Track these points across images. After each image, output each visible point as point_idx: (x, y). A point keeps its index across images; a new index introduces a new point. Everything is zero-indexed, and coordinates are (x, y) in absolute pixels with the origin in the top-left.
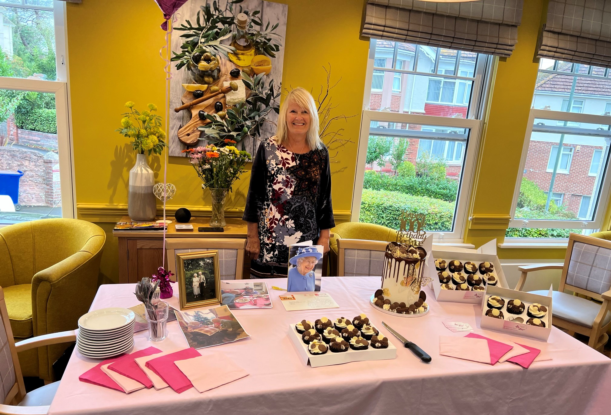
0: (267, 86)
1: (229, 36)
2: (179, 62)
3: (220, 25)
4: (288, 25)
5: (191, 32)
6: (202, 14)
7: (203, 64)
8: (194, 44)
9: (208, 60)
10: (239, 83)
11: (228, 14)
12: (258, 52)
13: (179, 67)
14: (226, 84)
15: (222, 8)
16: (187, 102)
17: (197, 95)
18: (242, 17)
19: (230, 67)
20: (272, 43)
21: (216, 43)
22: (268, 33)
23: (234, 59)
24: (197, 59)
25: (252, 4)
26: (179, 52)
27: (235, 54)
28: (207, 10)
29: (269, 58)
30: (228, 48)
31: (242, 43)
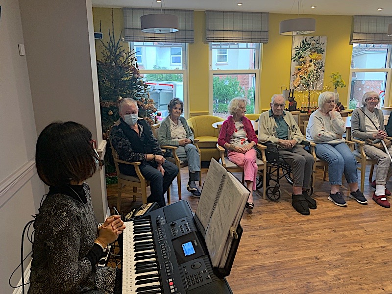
0: (321, 64)
1: (309, 49)
2: (294, 59)
3: (307, 46)
4: (327, 43)
5: (298, 49)
6: (302, 43)
7: (301, 59)
8: (299, 53)
9: (303, 58)
10: (312, 64)
11: (309, 42)
12: (318, 53)
13: (294, 61)
14: (308, 65)
15: (307, 40)
16: (296, 72)
17: (299, 70)
18: (313, 42)
19: (310, 59)
20: (322, 49)
21: (305, 52)
22: (321, 46)
23: (310, 56)
24: (299, 58)
25: (316, 38)
26: (294, 56)
27: (311, 54)
28: (303, 41)
29: (321, 54)
30: (309, 53)
31: (313, 50)
